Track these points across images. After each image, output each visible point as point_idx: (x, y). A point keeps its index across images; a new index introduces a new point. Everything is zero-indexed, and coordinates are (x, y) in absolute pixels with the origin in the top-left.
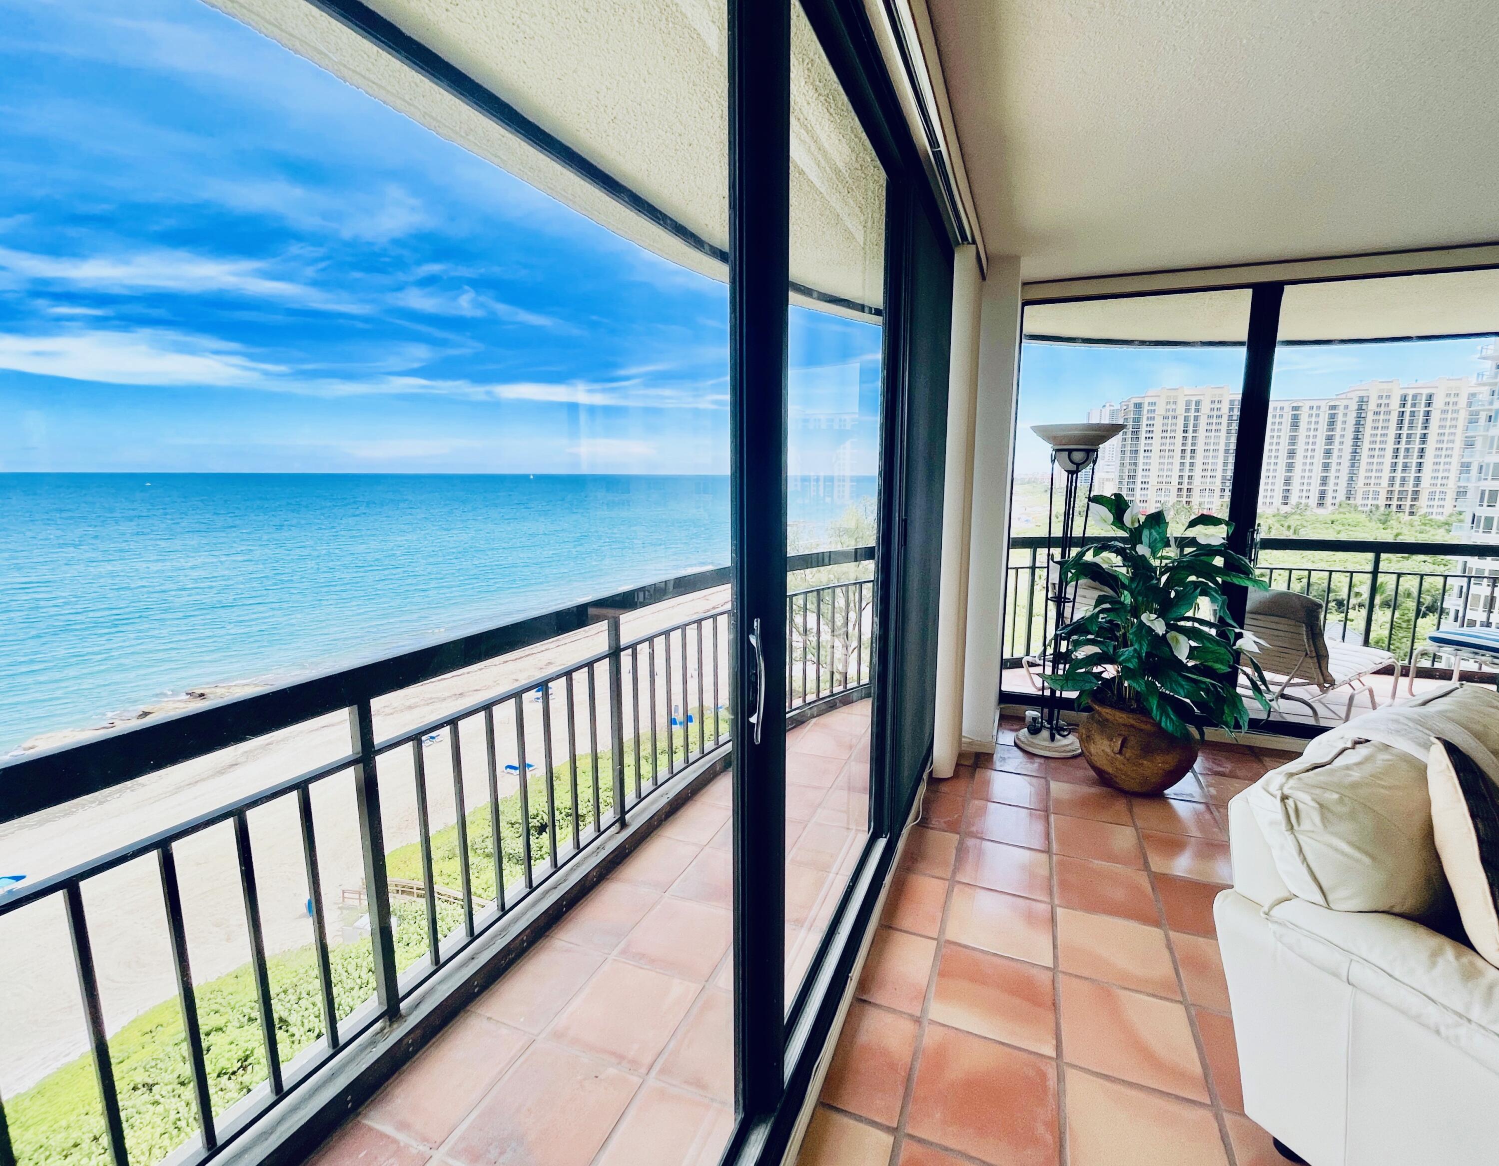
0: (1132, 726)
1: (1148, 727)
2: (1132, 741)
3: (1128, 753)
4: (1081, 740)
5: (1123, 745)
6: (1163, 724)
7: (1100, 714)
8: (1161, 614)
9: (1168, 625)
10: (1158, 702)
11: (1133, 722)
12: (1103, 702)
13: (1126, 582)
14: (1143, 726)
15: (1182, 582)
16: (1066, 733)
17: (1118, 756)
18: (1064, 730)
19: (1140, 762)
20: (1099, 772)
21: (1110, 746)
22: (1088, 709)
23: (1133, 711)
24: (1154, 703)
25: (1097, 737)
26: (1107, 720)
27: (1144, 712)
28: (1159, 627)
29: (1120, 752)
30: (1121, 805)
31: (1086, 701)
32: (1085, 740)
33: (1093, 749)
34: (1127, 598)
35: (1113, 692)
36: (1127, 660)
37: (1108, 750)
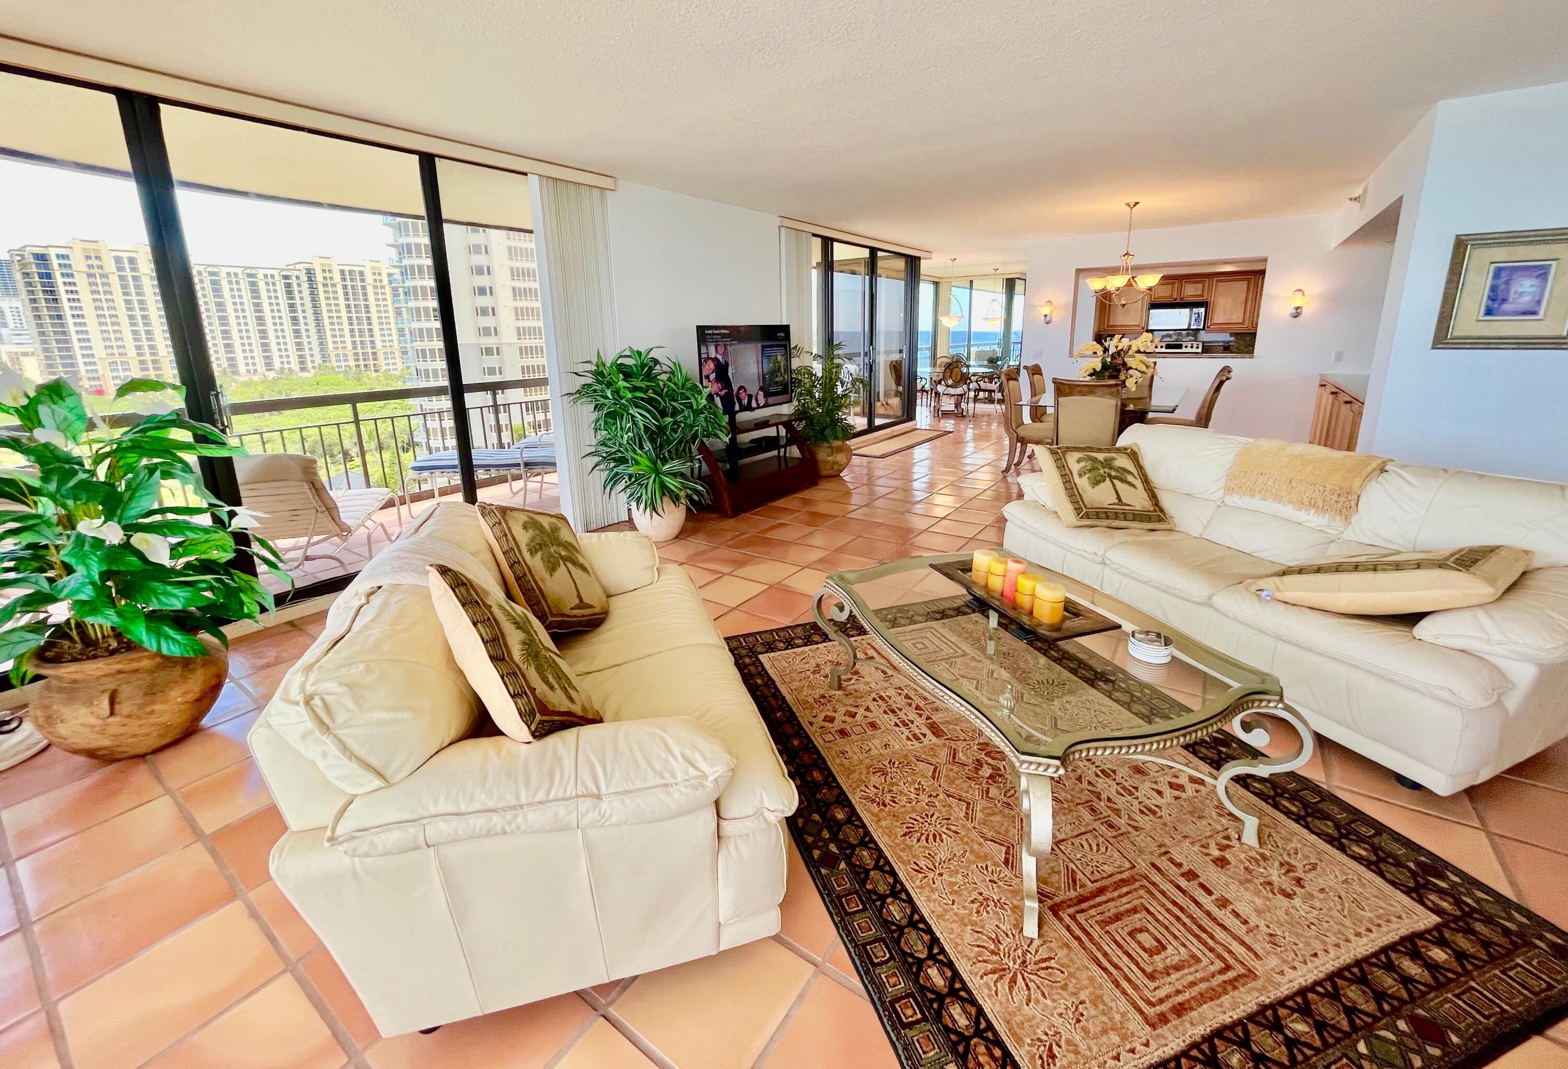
0: (120, 672)
1: (146, 663)
2: (125, 692)
3: (124, 708)
4: (39, 727)
5: (112, 703)
6: (165, 651)
7: (59, 678)
8: (109, 514)
9: (126, 528)
10: (148, 628)
11: (119, 667)
12: (57, 660)
13: (37, 483)
14: (135, 665)
15: (130, 468)
16: (14, 725)
17: (112, 719)
18: (8, 723)
19: (149, 709)
20: (91, 753)
21: (92, 713)
22: (37, 678)
23: (113, 653)
24: (140, 632)
25: (66, 711)
26: (75, 681)
27: (129, 646)
28: (113, 534)
29: (112, 713)
30: (141, 776)
31: (30, 670)
32: (48, 721)
33: (62, 730)
34: (47, 507)
35: (71, 639)
36: (77, 591)
37: (92, 720)
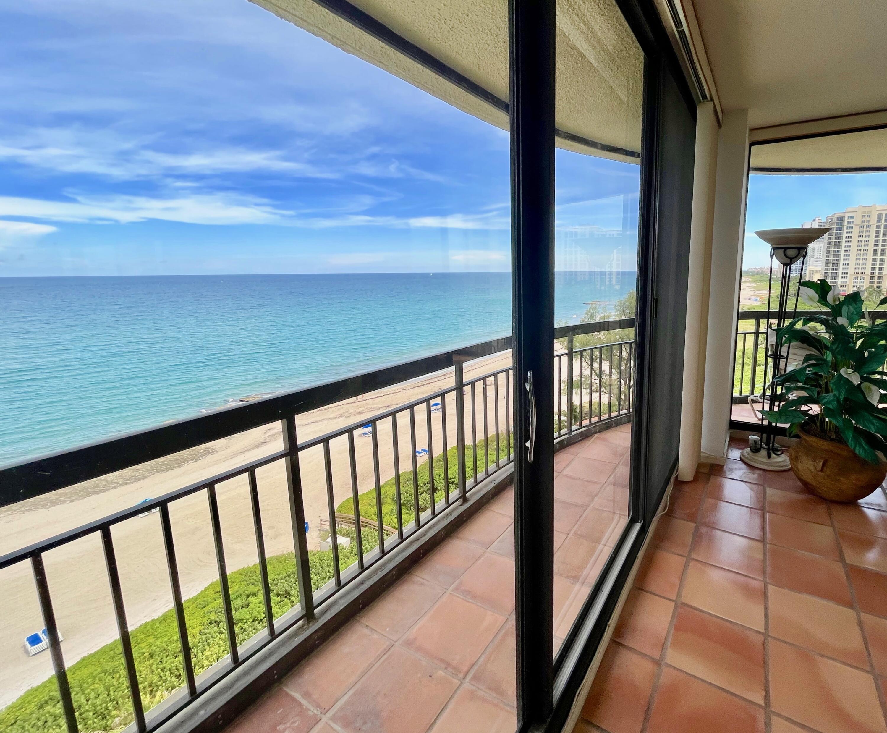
0: (832, 451)
1: (845, 453)
2: (831, 463)
3: (828, 471)
4: (791, 459)
5: (824, 465)
6: (857, 451)
7: (807, 442)
8: (857, 369)
9: (862, 377)
10: (853, 436)
11: (832, 449)
12: (808, 432)
13: (829, 344)
14: (840, 452)
15: (875, 345)
16: (779, 453)
17: (820, 473)
18: (778, 451)
19: (838, 478)
20: (806, 484)
21: (814, 465)
22: (797, 436)
23: (832, 440)
24: (849, 435)
25: (804, 458)
26: (812, 446)
27: (840, 440)
28: (856, 380)
29: (822, 470)
30: (822, 509)
31: (796, 431)
32: (794, 459)
33: (800, 466)
34: (829, 356)
35: (816, 425)
36: (829, 402)
37: (812, 468)
